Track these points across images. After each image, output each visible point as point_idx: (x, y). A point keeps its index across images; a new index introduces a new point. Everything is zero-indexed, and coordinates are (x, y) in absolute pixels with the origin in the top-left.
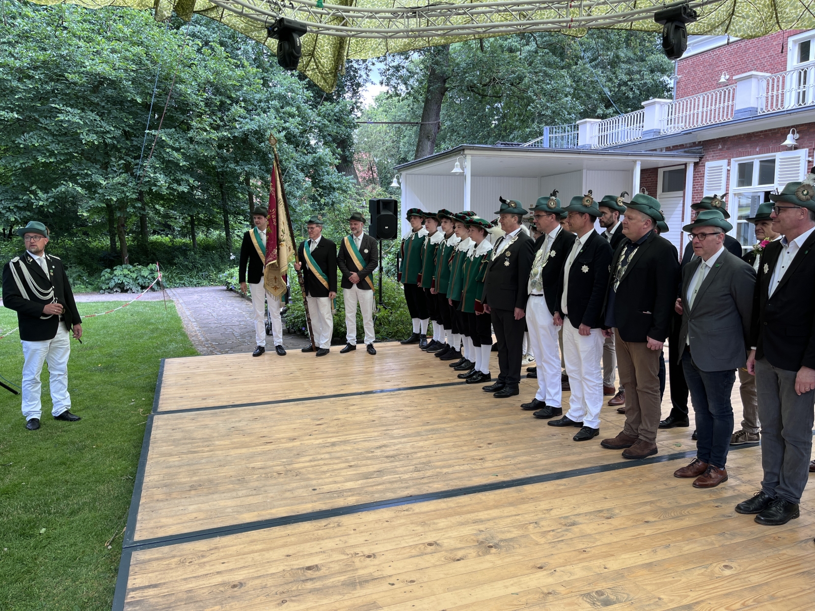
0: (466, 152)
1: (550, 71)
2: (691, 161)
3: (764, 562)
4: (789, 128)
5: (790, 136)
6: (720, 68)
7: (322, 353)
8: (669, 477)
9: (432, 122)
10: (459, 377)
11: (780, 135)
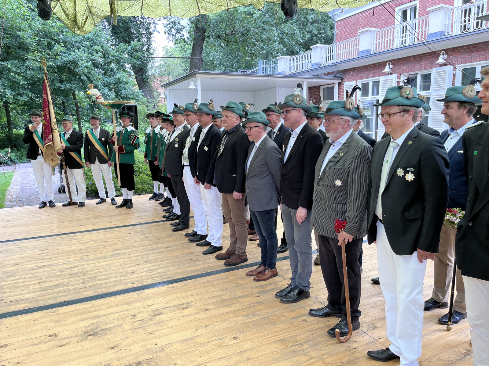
0: (197, 75)
1: (266, 27)
2: (336, 82)
3: (261, 333)
4: (387, 62)
5: (387, 66)
6: (359, 26)
7: (82, 205)
8: (242, 278)
9: (197, 57)
10: (163, 217)
11: (382, 66)
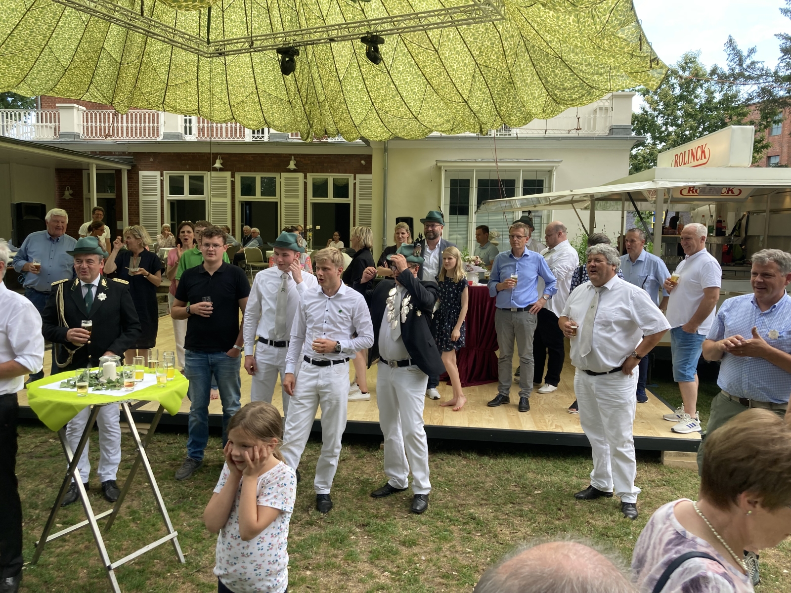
2: (125, 168)
4: (216, 154)
5: (217, 161)
